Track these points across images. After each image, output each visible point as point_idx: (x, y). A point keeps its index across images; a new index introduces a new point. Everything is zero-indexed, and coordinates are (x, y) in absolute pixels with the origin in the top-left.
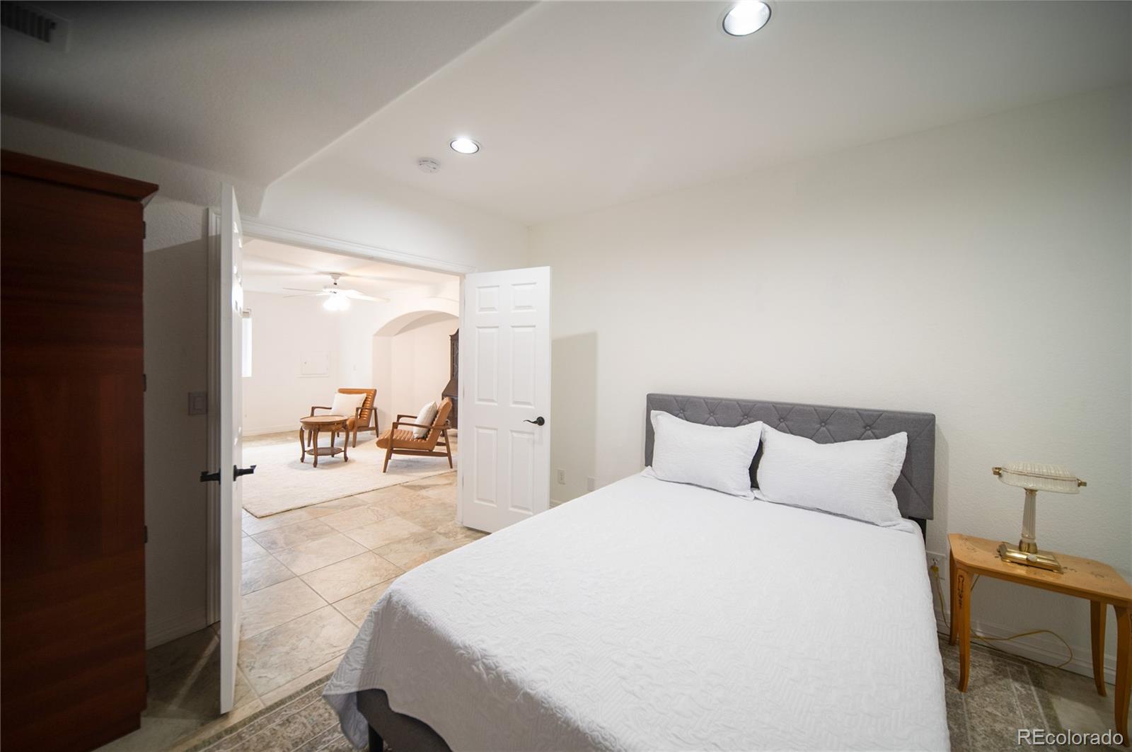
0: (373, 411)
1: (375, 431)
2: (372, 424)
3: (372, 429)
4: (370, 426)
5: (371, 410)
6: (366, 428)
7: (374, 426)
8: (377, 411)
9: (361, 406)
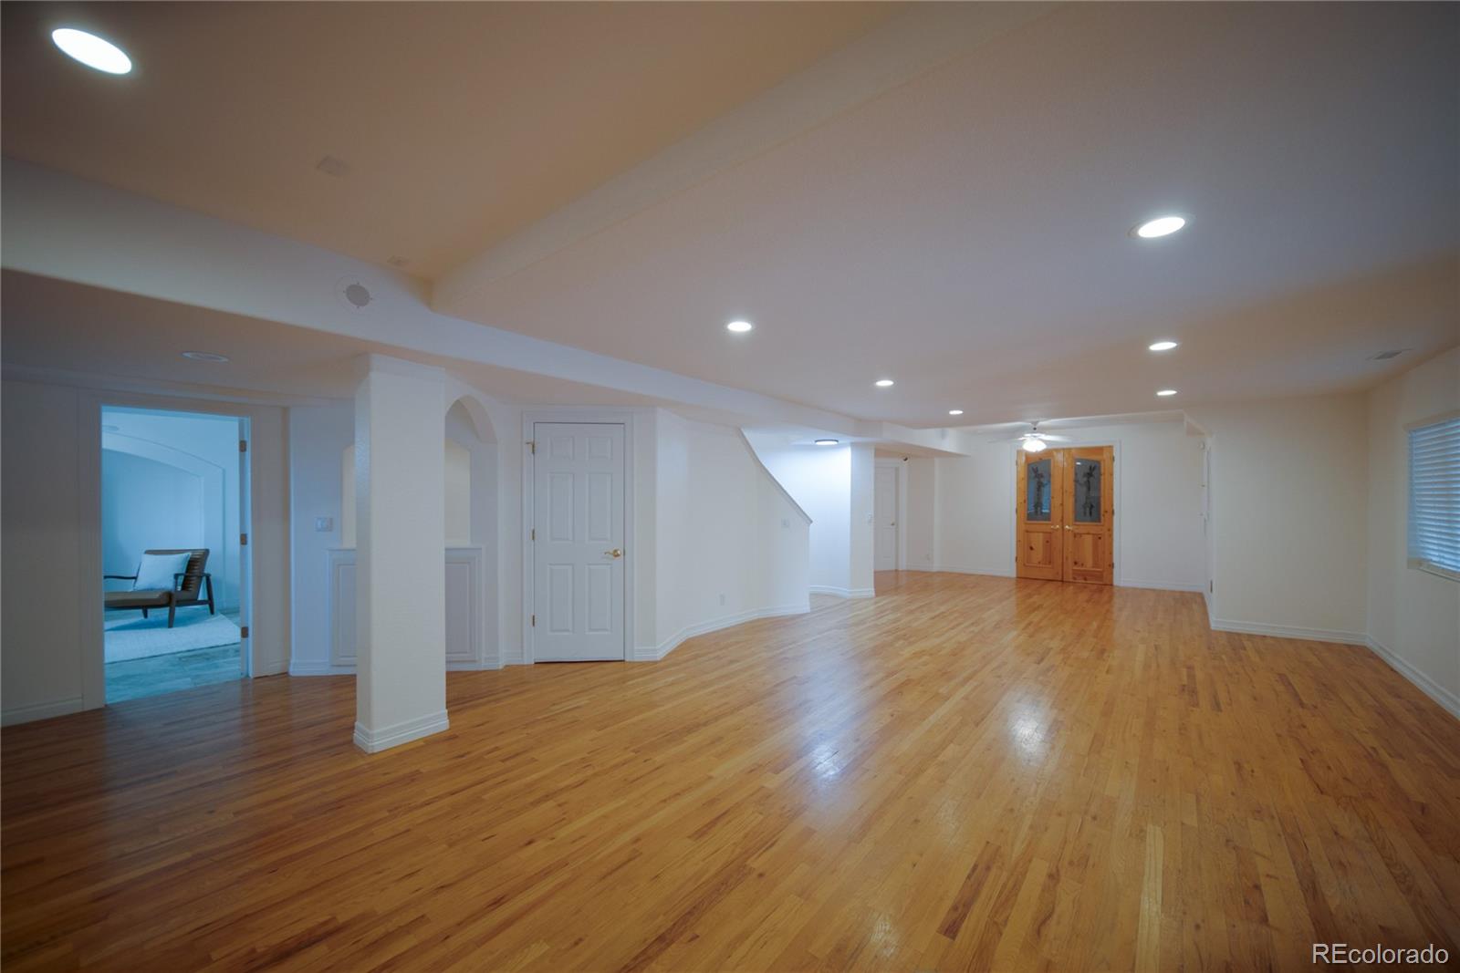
0: (204, 579)
1: (207, 606)
2: (202, 596)
3: (202, 603)
4: (200, 598)
5: (200, 578)
6: (194, 601)
7: (206, 598)
8: (211, 578)
9: (184, 571)
